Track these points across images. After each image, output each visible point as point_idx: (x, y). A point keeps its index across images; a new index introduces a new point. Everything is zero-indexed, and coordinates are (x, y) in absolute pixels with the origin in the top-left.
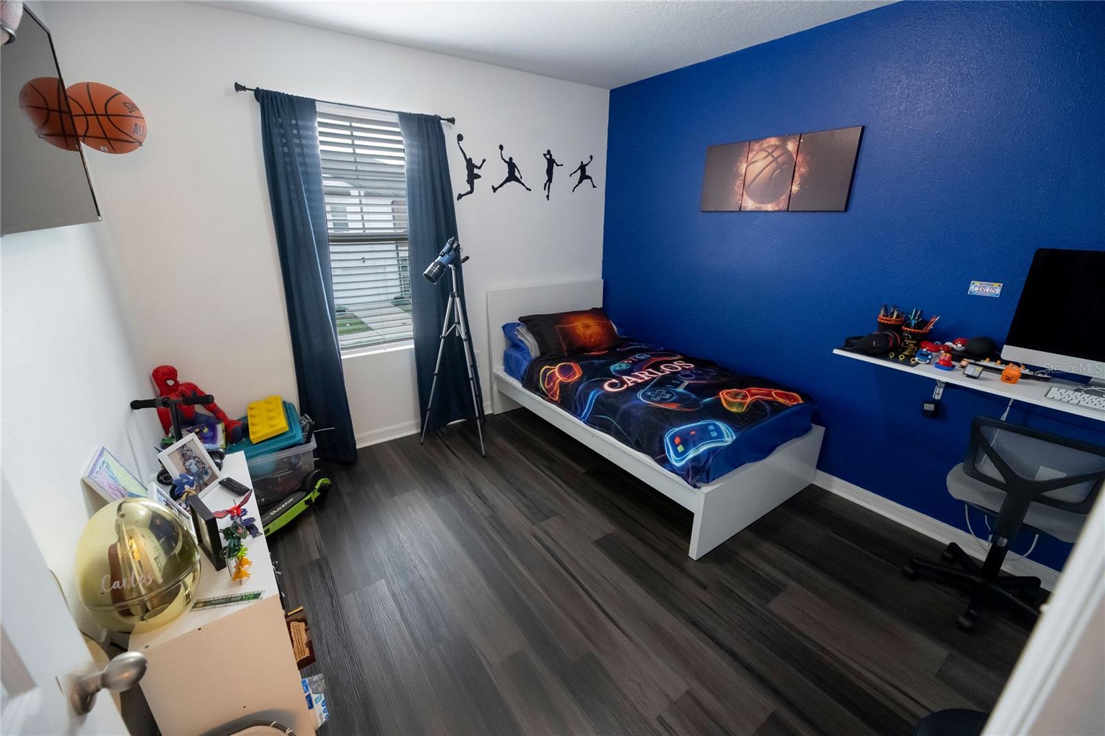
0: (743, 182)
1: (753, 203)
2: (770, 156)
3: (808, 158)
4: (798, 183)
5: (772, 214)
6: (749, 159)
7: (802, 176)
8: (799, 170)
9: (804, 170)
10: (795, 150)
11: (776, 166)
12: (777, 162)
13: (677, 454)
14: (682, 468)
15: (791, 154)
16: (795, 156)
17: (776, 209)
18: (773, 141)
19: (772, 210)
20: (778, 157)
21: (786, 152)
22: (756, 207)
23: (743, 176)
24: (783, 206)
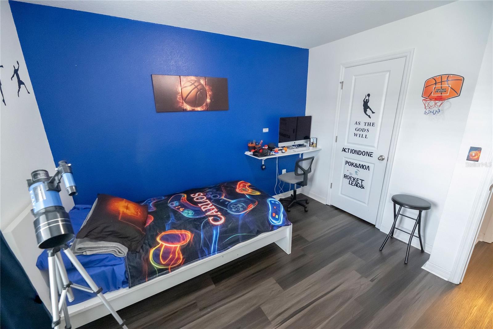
0: (181, 96)
1: (190, 107)
2: (193, 85)
3: (211, 88)
4: (209, 98)
5: (201, 112)
6: (182, 85)
7: (210, 95)
8: (208, 93)
9: (210, 93)
10: (205, 84)
11: (197, 90)
12: (198, 89)
13: (277, 220)
14: (283, 222)
15: (203, 85)
16: (205, 86)
17: (202, 110)
18: (193, 78)
19: (200, 110)
20: (198, 86)
21: (200, 84)
22: (192, 109)
23: (181, 93)
24: (205, 108)
